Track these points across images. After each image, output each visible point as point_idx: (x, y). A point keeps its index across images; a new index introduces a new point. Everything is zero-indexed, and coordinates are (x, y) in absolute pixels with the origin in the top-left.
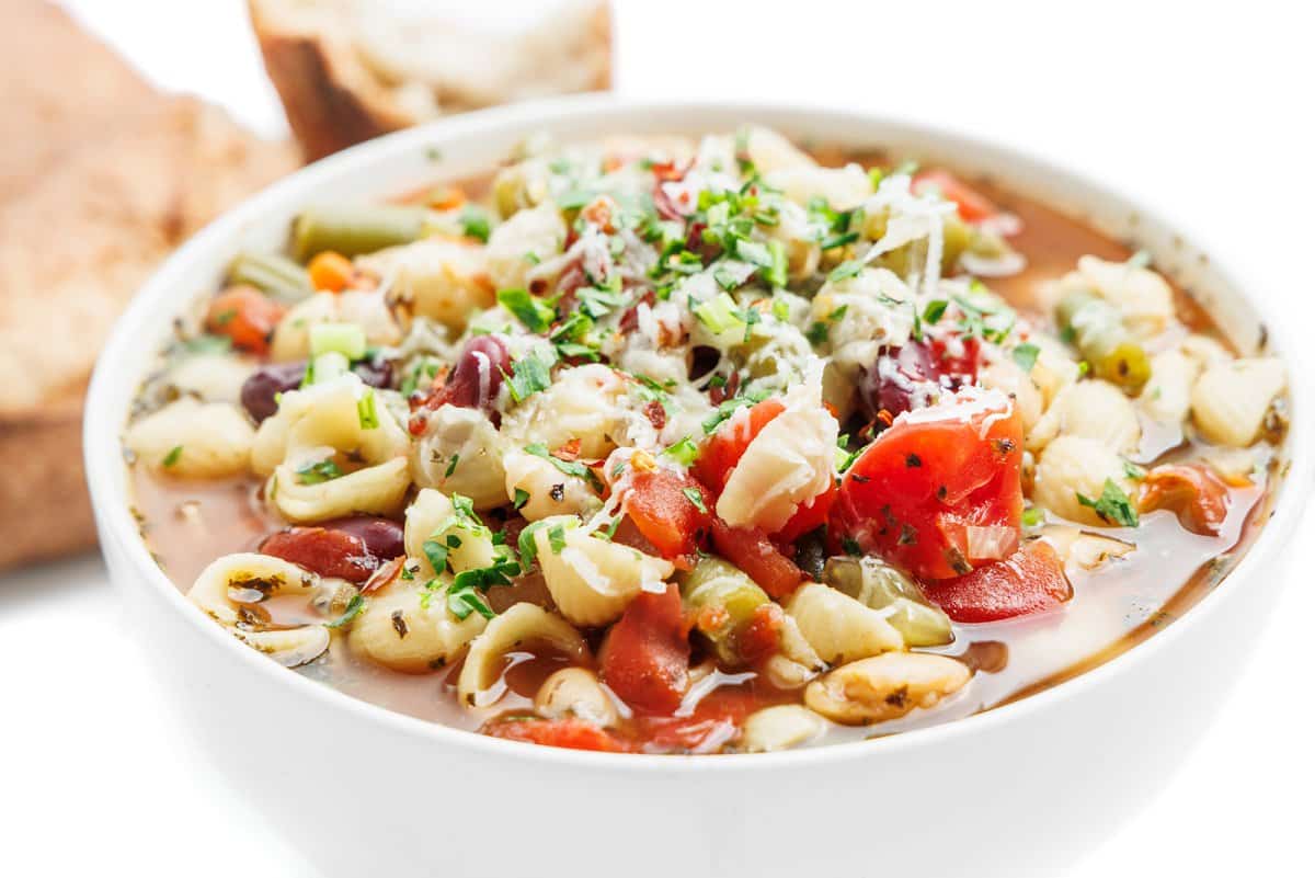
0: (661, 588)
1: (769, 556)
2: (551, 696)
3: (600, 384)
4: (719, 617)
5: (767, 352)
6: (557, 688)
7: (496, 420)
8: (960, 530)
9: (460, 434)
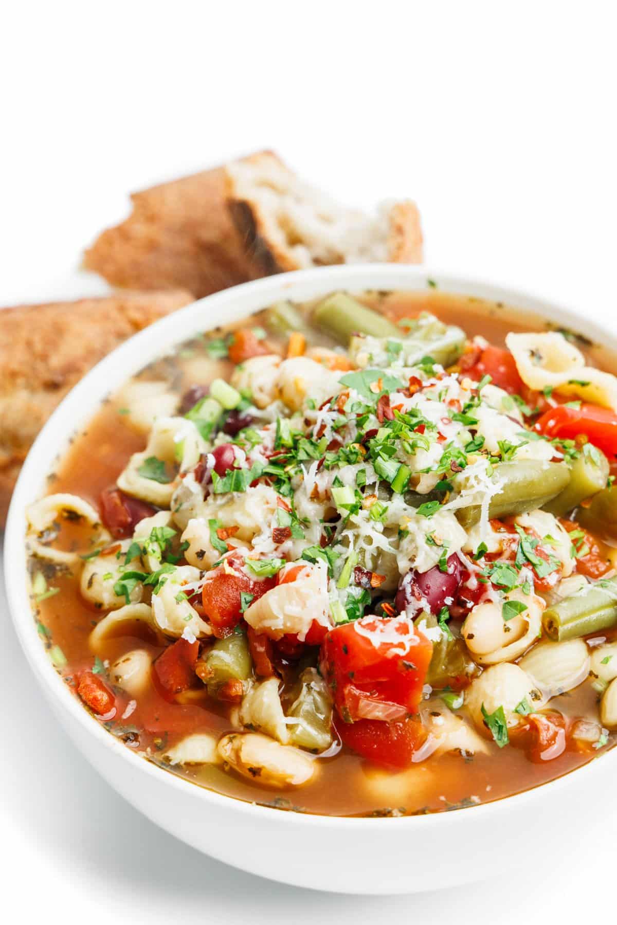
0: (192, 640)
1: (260, 653)
2: (119, 664)
3: (268, 503)
4: (207, 674)
5: (349, 533)
6: (124, 661)
7: (207, 495)
8: (356, 699)
9: (188, 494)
